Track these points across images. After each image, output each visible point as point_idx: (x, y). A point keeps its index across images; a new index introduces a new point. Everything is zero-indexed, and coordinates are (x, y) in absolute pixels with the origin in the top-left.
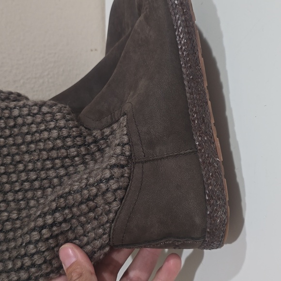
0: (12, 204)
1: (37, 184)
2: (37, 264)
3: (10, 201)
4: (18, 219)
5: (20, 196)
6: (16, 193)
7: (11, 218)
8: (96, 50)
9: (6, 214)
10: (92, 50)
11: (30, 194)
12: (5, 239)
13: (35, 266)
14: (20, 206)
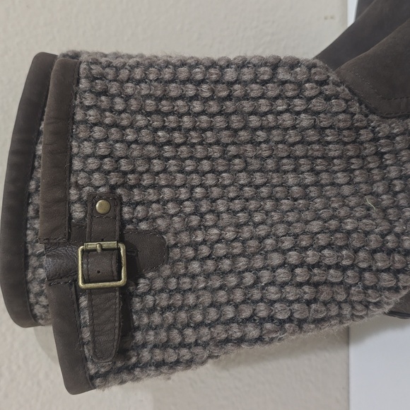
0: (225, 216)
1: (264, 191)
2: (276, 319)
3: (222, 213)
4: (235, 239)
5: (237, 205)
6: (231, 201)
7: (223, 239)
8: (332, 18)
9: (215, 231)
10: (326, 18)
11: (253, 205)
12: (215, 270)
13: (273, 320)
14: (239, 220)
